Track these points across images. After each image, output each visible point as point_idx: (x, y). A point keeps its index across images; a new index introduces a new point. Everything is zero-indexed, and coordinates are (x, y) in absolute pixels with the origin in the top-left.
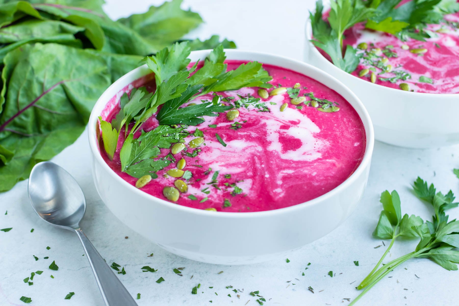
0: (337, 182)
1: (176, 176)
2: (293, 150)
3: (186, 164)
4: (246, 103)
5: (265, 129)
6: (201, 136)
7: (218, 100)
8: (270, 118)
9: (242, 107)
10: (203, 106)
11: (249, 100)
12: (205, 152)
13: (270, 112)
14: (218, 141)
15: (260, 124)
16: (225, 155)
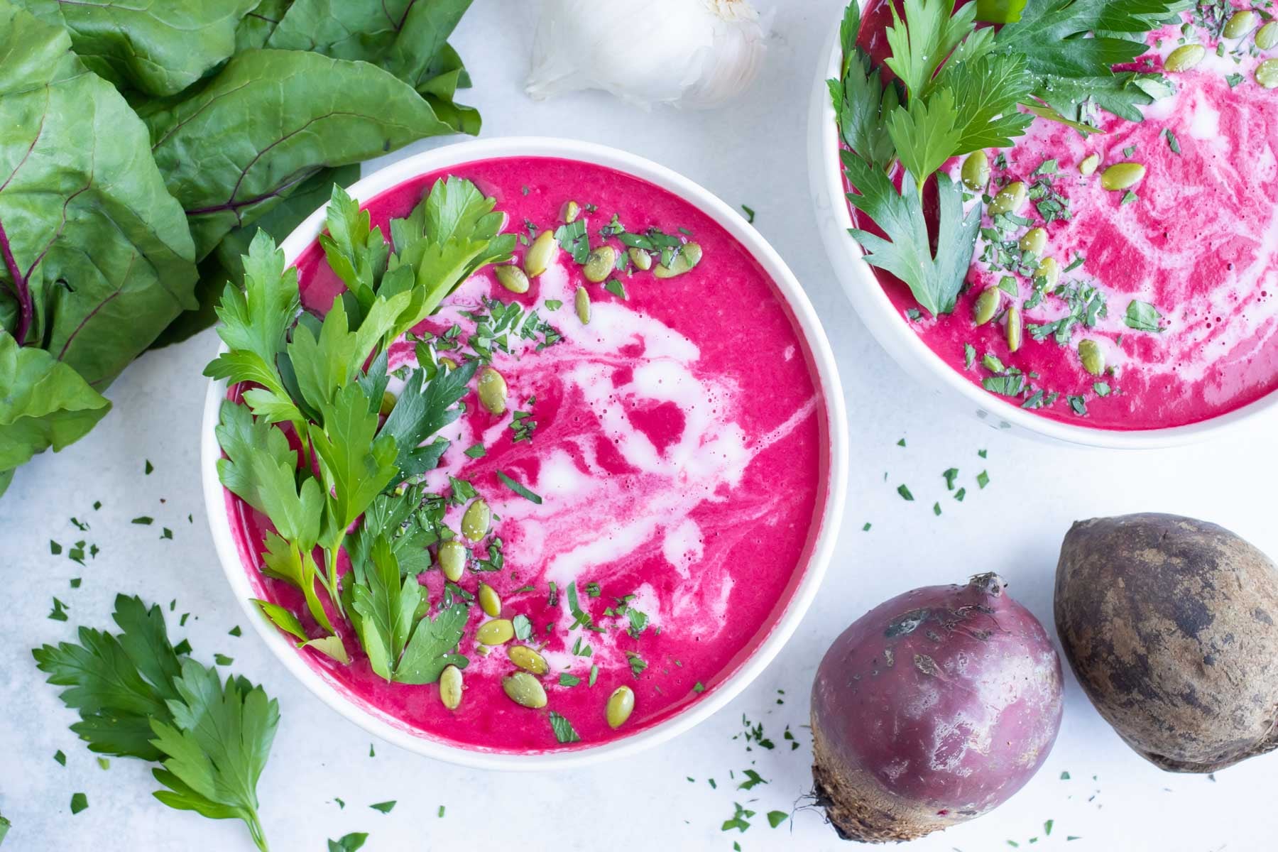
0: (808, 494)
1: (504, 641)
2: (676, 442)
3: (500, 596)
4: (495, 331)
5: (584, 404)
6: (473, 495)
7: (430, 355)
8: (576, 361)
9: (494, 350)
10: (413, 395)
11: (496, 321)
12: (512, 541)
13: (563, 340)
14: (516, 495)
15: (566, 395)
16: (555, 531)
